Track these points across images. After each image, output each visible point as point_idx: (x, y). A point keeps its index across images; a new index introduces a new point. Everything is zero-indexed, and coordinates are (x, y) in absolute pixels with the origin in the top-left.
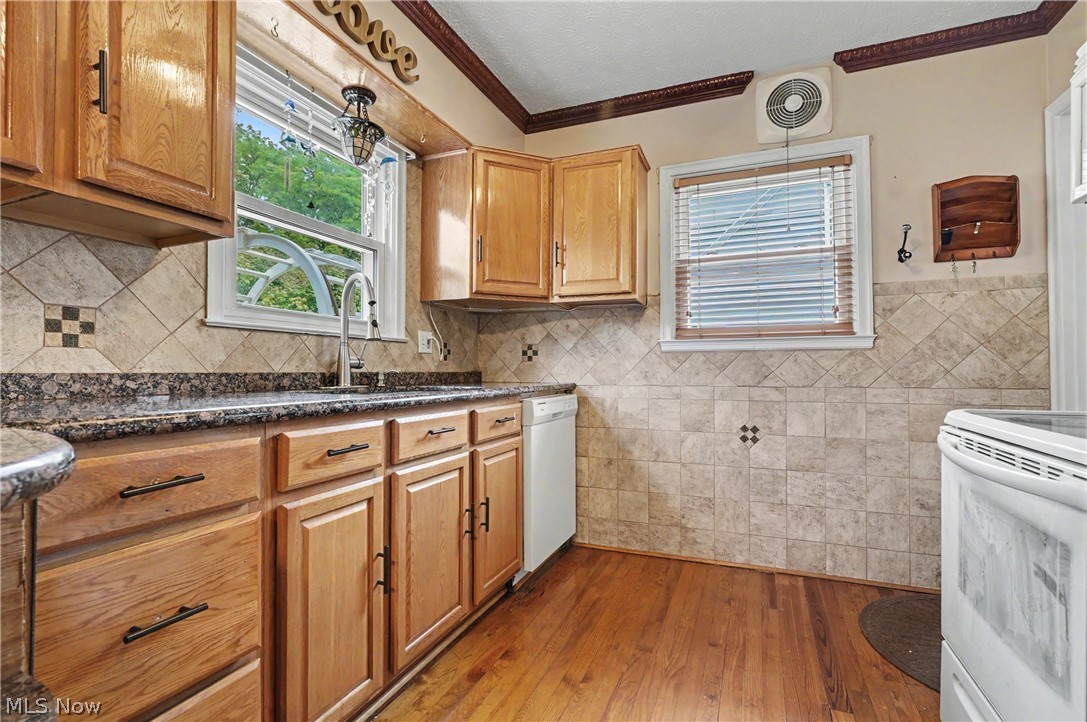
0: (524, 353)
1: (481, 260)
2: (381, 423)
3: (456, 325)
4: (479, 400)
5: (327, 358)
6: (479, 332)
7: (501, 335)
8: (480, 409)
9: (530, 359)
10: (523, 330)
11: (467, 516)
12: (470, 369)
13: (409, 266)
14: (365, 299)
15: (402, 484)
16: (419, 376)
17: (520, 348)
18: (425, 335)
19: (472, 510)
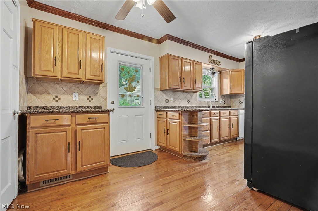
0: (240, 103)
1: (231, 88)
2: (219, 111)
3: (226, 98)
4: (231, 110)
5: (208, 104)
6: (231, 99)
7: (235, 99)
8: (231, 111)
9: (241, 104)
10: (239, 98)
11: (229, 125)
12: (229, 106)
13: (219, 89)
14: (214, 96)
15: (221, 119)
16: (221, 107)
17: (239, 102)
18: (221, 100)
19: (230, 124)
